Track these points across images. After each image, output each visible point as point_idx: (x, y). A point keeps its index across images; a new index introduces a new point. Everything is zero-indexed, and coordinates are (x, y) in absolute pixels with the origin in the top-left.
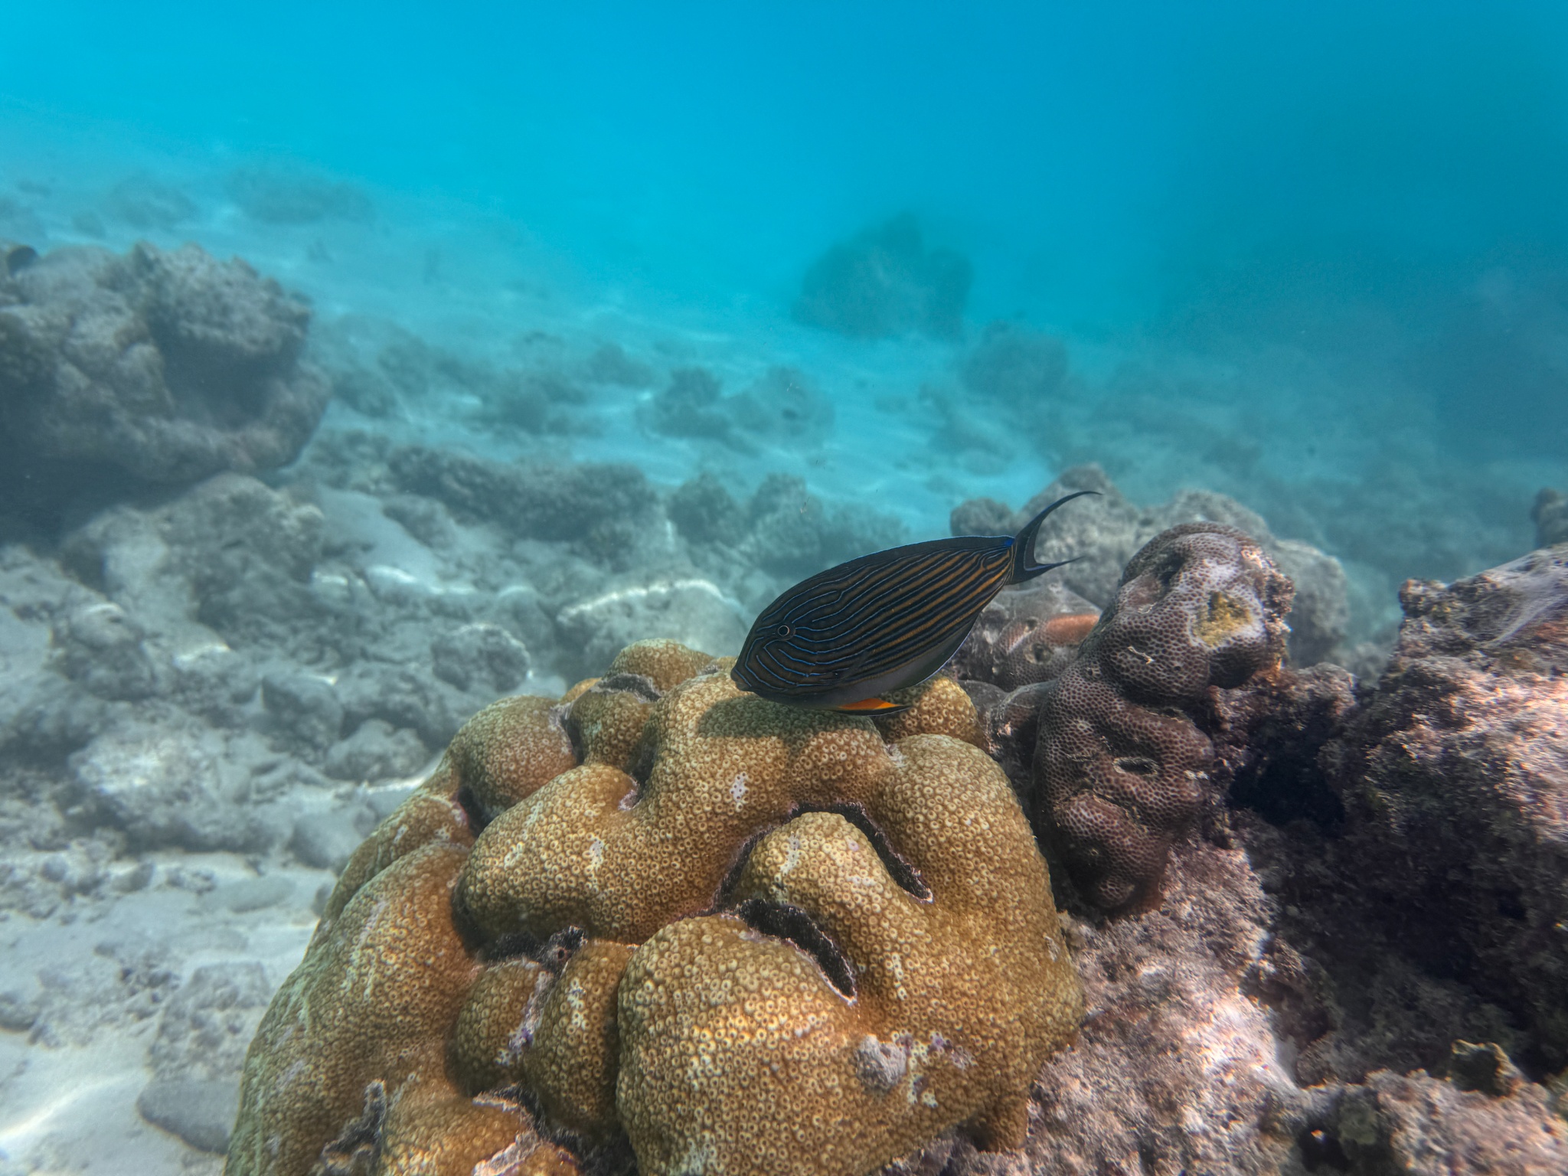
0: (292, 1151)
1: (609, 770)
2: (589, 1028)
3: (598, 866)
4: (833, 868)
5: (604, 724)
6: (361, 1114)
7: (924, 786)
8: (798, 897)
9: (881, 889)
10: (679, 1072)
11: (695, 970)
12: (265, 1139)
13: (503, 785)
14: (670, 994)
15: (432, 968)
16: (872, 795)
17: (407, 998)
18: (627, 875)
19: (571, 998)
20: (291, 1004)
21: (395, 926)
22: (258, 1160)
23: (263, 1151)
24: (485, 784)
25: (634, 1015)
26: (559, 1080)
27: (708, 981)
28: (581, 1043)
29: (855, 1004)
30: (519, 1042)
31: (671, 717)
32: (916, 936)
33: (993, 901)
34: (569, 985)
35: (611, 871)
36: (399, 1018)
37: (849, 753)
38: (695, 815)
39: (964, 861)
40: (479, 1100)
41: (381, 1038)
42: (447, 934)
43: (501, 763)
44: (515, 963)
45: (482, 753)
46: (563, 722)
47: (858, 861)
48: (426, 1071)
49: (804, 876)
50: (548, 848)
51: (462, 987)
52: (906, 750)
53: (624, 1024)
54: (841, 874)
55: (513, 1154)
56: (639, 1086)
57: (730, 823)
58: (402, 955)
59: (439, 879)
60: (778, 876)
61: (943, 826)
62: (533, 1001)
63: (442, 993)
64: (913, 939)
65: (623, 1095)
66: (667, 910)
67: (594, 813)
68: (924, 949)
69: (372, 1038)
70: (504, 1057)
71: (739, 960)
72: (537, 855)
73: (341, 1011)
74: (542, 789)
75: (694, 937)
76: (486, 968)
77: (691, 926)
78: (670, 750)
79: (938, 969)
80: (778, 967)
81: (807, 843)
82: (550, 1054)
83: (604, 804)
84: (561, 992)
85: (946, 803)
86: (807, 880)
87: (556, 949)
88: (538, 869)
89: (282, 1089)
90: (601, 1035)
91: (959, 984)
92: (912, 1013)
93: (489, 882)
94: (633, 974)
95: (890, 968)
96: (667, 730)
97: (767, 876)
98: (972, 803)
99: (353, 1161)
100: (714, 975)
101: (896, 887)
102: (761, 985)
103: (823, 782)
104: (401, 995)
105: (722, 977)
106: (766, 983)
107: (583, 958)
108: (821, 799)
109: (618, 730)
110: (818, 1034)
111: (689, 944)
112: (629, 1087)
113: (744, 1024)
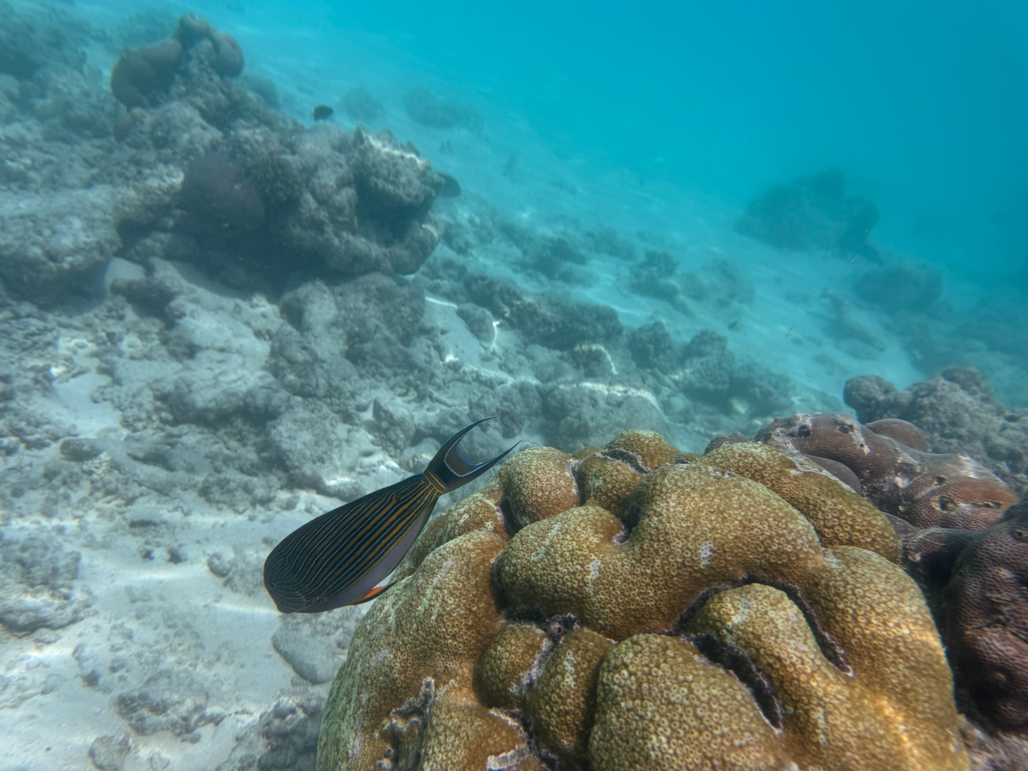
0: (373, 706)
1: (607, 513)
2: (576, 688)
3: (594, 578)
4: (774, 630)
5: (604, 480)
6: (417, 696)
7: (856, 588)
8: (743, 643)
9: (812, 656)
10: (640, 741)
11: (660, 673)
12: (359, 693)
13: (532, 505)
14: (640, 685)
15: (474, 613)
16: (808, 583)
17: (456, 629)
18: (614, 590)
19: (565, 663)
20: (384, 611)
21: (456, 580)
22: (353, 705)
23: (356, 700)
24: (520, 501)
25: (611, 690)
26: (550, 717)
27: (669, 684)
28: (568, 697)
29: (781, 735)
30: (525, 681)
31: (658, 487)
32: (838, 699)
33: (906, 690)
34: (565, 654)
35: (603, 584)
36: (450, 641)
37: (794, 547)
38: (670, 562)
39: (884, 653)
40: (493, 712)
41: (437, 650)
42: (486, 593)
43: (532, 490)
44: (528, 626)
45: (521, 480)
46: (574, 472)
47: (796, 630)
48: (461, 681)
49: (750, 629)
50: (562, 556)
51: (491, 632)
52: (842, 556)
53: (602, 694)
54: (781, 636)
55: (513, 757)
56: (609, 741)
57: (694, 574)
58: (457, 600)
59: (485, 555)
60: (729, 623)
61: (869, 622)
62: (538, 656)
63: (478, 632)
64: (836, 702)
65: (595, 743)
66: (639, 623)
67: (595, 540)
68: (845, 712)
69: (431, 649)
70: (514, 689)
71: (694, 676)
72: (554, 558)
73: (415, 625)
74: (561, 515)
75: (660, 649)
76: (507, 624)
77: (658, 640)
78: (655, 511)
79: (854, 730)
80: (724, 690)
81: (755, 606)
82: (546, 698)
83: (602, 536)
84: (559, 657)
85: (874, 605)
86: (752, 633)
87: (557, 626)
88: (553, 568)
89: (373, 664)
90: (583, 696)
91: (871, 747)
92: (828, 757)
93: (519, 567)
94: (613, 661)
95: (814, 717)
96: (654, 496)
97: (720, 621)
98: (896, 611)
99: (408, 724)
100: (674, 681)
101: (823, 657)
102: (710, 699)
103: (770, 564)
104: (453, 626)
105: (680, 684)
106: (714, 699)
107: (576, 638)
108: (766, 575)
109: (614, 487)
110: (751, 749)
111: (657, 653)
112: (601, 739)
113: (695, 723)
